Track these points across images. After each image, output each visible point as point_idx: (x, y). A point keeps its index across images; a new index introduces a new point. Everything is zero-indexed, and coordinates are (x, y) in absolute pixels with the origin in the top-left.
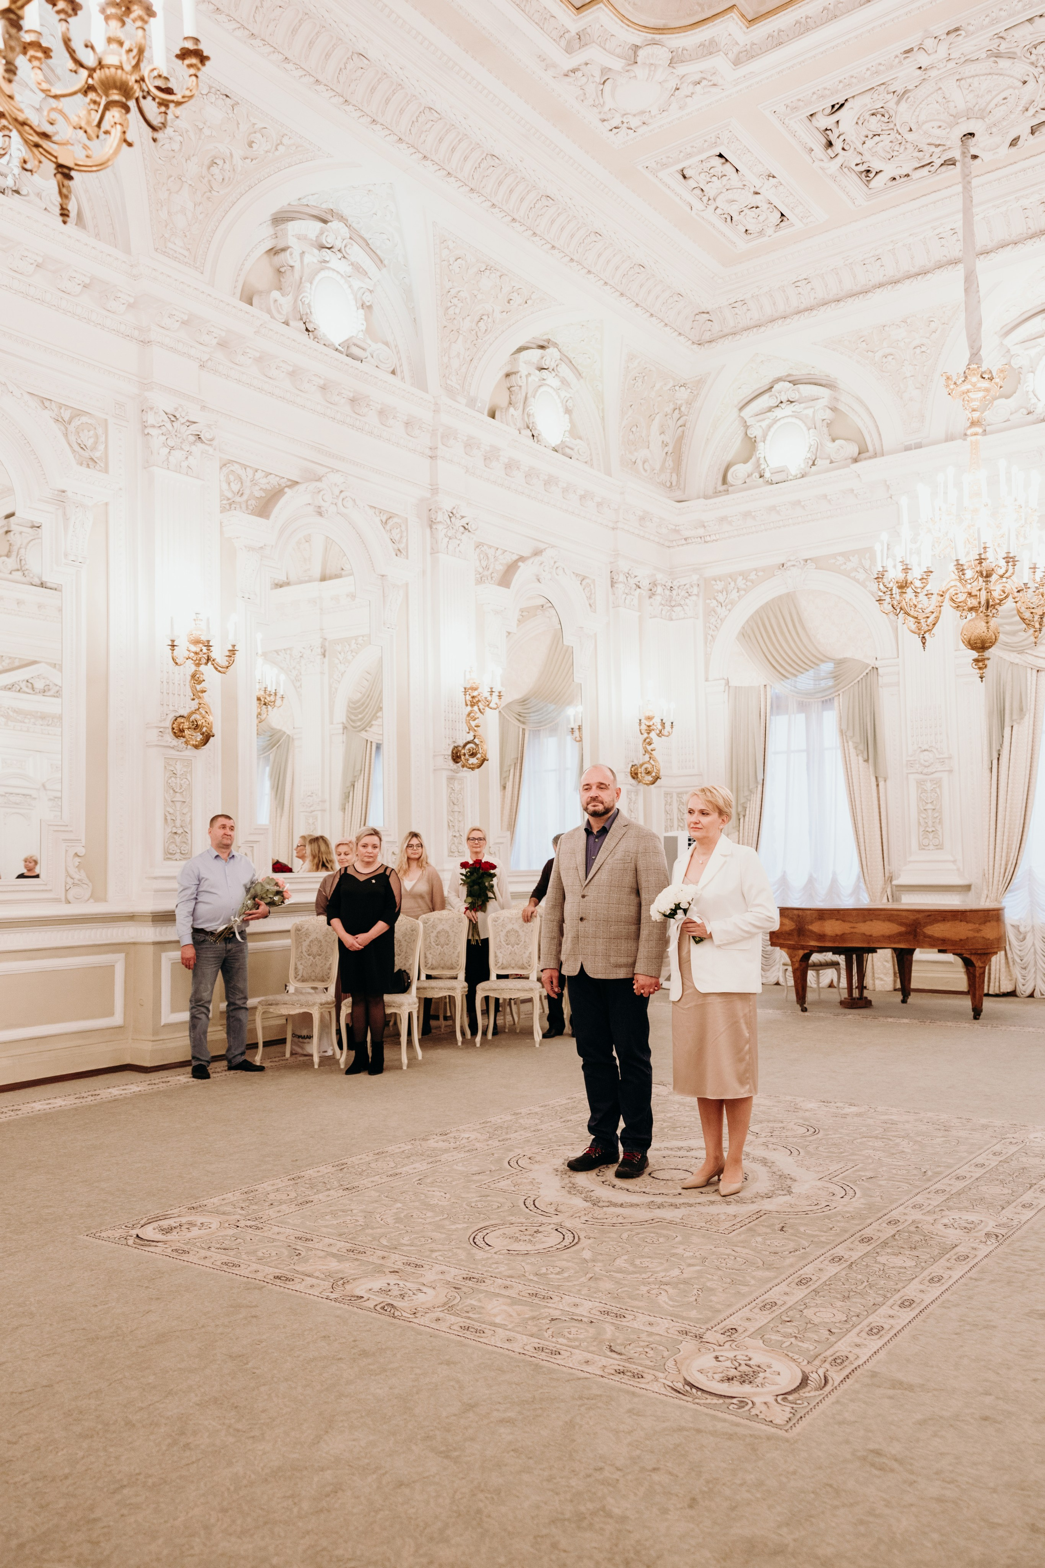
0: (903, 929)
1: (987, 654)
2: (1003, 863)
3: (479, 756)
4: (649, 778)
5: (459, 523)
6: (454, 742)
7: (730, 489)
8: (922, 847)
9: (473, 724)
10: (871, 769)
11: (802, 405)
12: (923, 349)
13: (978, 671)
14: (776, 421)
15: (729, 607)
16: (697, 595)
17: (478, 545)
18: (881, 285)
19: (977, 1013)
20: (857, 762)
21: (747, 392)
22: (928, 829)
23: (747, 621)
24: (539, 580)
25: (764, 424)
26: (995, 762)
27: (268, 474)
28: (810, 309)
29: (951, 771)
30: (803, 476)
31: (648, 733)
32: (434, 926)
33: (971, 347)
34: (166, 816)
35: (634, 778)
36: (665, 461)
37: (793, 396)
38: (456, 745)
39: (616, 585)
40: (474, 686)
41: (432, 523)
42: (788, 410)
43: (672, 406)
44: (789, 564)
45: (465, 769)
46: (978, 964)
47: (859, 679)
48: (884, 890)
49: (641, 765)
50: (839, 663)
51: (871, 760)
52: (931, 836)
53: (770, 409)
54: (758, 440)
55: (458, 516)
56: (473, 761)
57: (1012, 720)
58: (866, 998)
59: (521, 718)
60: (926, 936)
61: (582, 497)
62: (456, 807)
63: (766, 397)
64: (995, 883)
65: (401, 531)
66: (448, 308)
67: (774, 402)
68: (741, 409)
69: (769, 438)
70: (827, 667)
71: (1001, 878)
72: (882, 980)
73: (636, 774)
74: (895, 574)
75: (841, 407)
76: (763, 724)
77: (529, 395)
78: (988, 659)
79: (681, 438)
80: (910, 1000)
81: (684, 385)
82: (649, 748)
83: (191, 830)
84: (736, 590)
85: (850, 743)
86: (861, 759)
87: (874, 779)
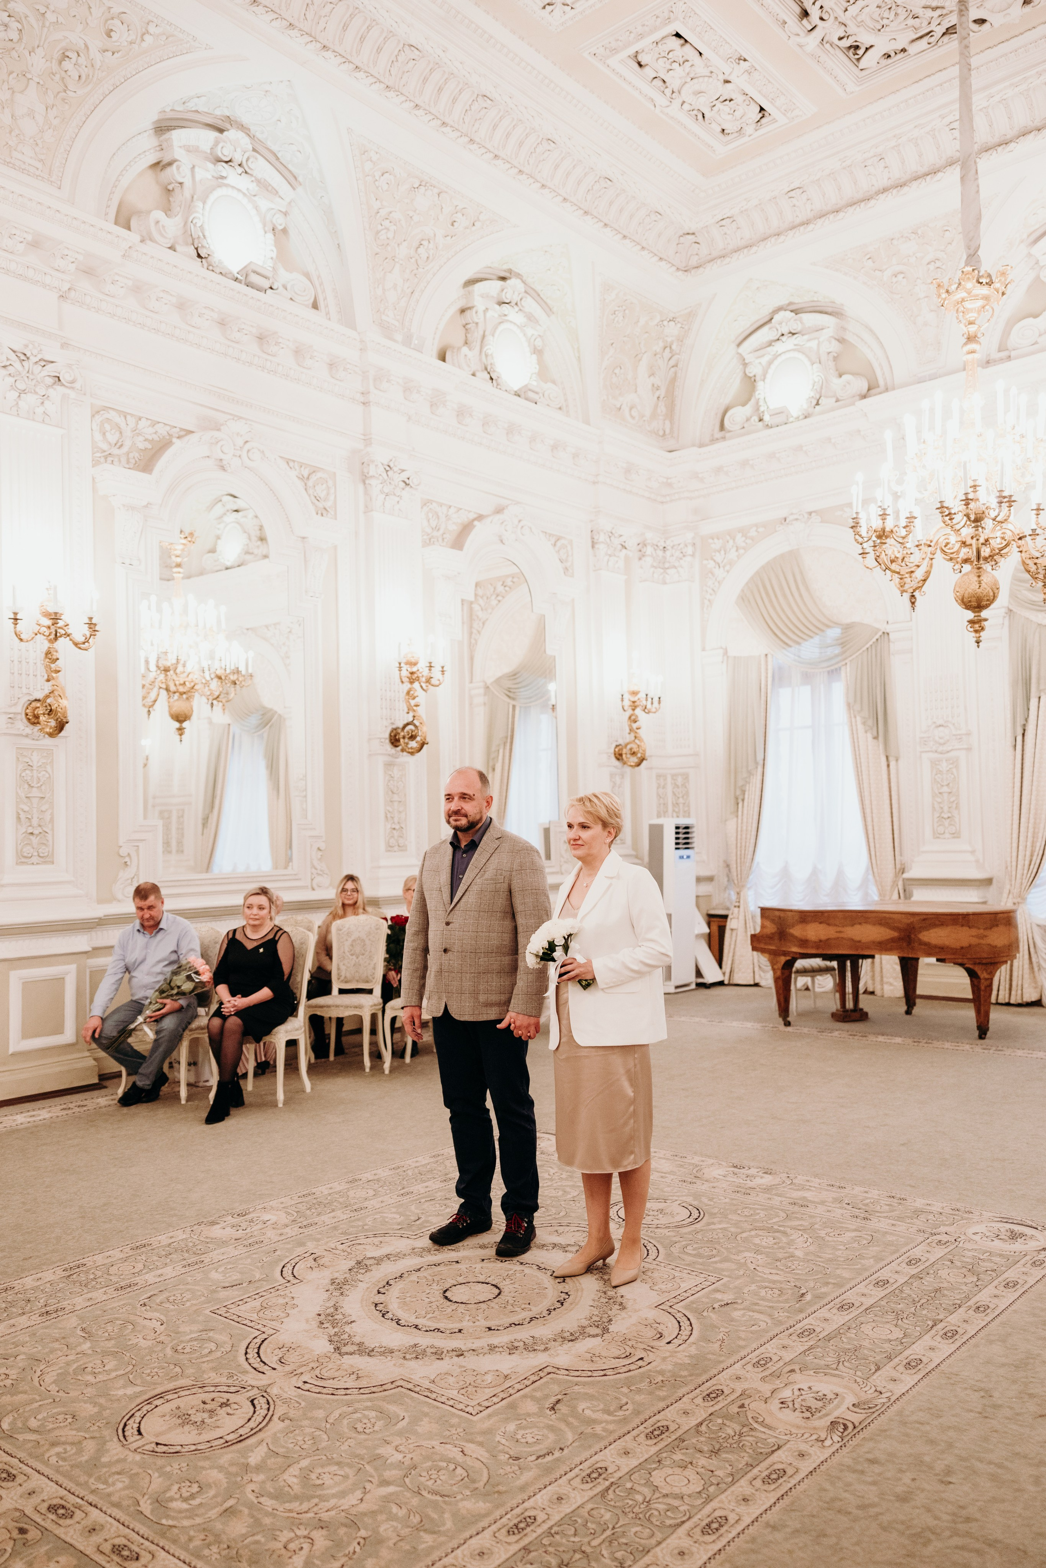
0: (895, 934)
1: (984, 614)
2: (1028, 853)
3: (418, 739)
4: (634, 760)
5: (398, 478)
6: (392, 724)
7: (728, 435)
8: (937, 835)
9: (413, 702)
10: (881, 747)
11: (806, 337)
12: (938, 264)
13: (973, 634)
14: (776, 356)
15: (727, 568)
16: (693, 555)
17: (425, 503)
18: (885, 190)
19: (983, 1031)
20: (866, 738)
21: (746, 325)
22: (943, 815)
23: (747, 583)
24: (502, 541)
25: (764, 360)
26: (1019, 738)
27: (154, 423)
28: (806, 223)
29: (969, 749)
30: (806, 417)
31: (634, 710)
32: (349, 934)
33: (968, 248)
34: (18, 814)
35: (618, 759)
36: (656, 406)
37: (795, 327)
38: (394, 727)
39: (597, 546)
40: (413, 660)
41: (364, 479)
42: (789, 343)
43: (661, 344)
44: (791, 517)
45: (405, 753)
46: (983, 975)
47: (868, 646)
48: (895, 883)
49: (626, 745)
50: (847, 628)
51: (881, 738)
52: (946, 823)
53: (770, 344)
54: (757, 378)
55: (395, 469)
56: (413, 744)
57: (1039, 690)
58: (862, 1010)
59: (511, 694)
60: (922, 943)
61: (554, 448)
62: (395, 796)
63: (766, 328)
64: (1019, 876)
65: (328, 488)
66: (378, 232)
67: (774, 335)
68: (739, 345)
69: (769, 376)
70: (834, 633)
71: (1025, 872)
72: (891, 984)
73: (621, 755)
74: (870, 521)
75: (849, 337)
76: (763, 698)
77: (487, 333)
78: (986, 620)
79: (674, 380)
80: (915, 1010)
81: (673, 320)
82: (635, 726)
83: (53, 830)
84: (735, 549)
85: (858, 718)
86: (869, 736)
87: (884, 759)
